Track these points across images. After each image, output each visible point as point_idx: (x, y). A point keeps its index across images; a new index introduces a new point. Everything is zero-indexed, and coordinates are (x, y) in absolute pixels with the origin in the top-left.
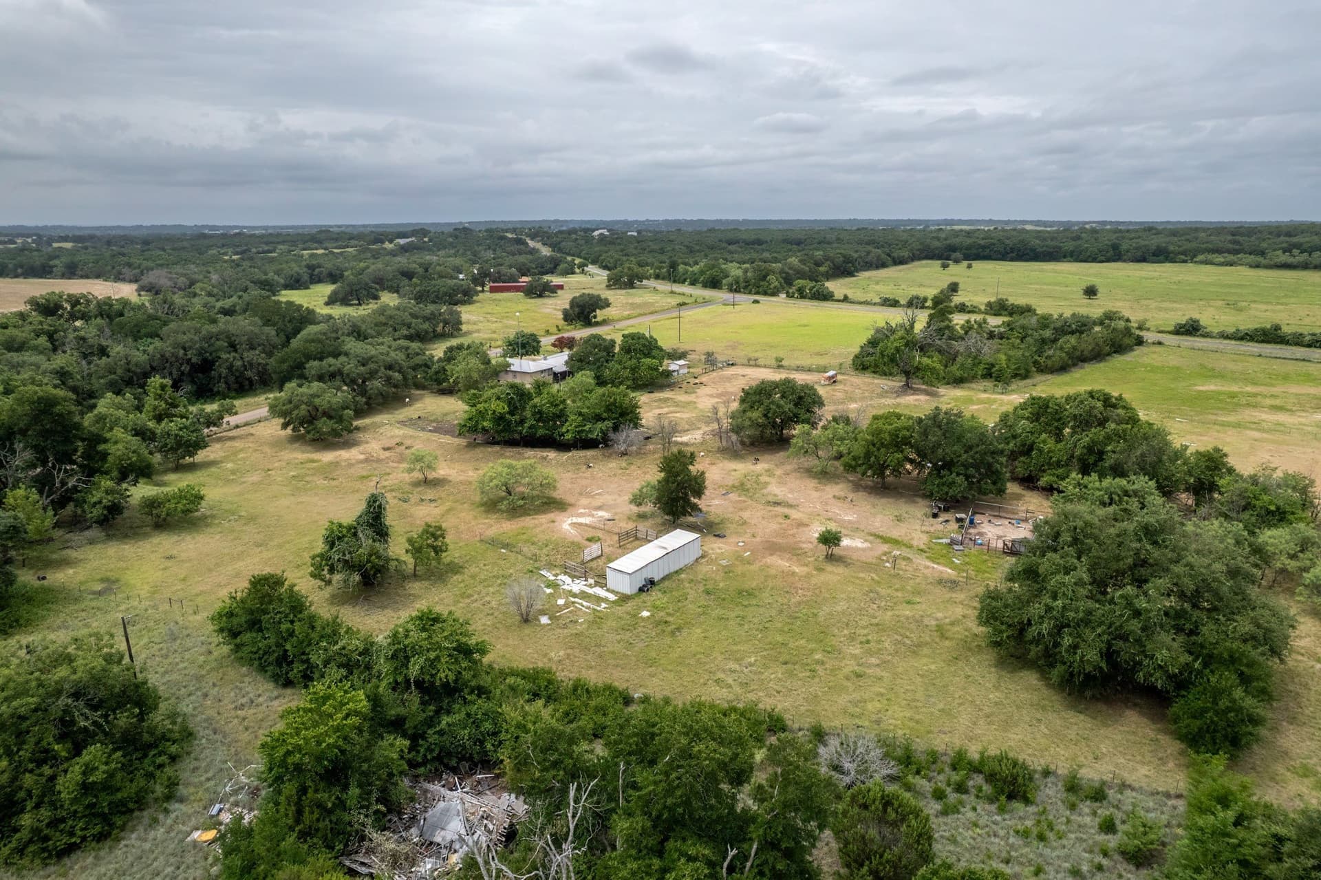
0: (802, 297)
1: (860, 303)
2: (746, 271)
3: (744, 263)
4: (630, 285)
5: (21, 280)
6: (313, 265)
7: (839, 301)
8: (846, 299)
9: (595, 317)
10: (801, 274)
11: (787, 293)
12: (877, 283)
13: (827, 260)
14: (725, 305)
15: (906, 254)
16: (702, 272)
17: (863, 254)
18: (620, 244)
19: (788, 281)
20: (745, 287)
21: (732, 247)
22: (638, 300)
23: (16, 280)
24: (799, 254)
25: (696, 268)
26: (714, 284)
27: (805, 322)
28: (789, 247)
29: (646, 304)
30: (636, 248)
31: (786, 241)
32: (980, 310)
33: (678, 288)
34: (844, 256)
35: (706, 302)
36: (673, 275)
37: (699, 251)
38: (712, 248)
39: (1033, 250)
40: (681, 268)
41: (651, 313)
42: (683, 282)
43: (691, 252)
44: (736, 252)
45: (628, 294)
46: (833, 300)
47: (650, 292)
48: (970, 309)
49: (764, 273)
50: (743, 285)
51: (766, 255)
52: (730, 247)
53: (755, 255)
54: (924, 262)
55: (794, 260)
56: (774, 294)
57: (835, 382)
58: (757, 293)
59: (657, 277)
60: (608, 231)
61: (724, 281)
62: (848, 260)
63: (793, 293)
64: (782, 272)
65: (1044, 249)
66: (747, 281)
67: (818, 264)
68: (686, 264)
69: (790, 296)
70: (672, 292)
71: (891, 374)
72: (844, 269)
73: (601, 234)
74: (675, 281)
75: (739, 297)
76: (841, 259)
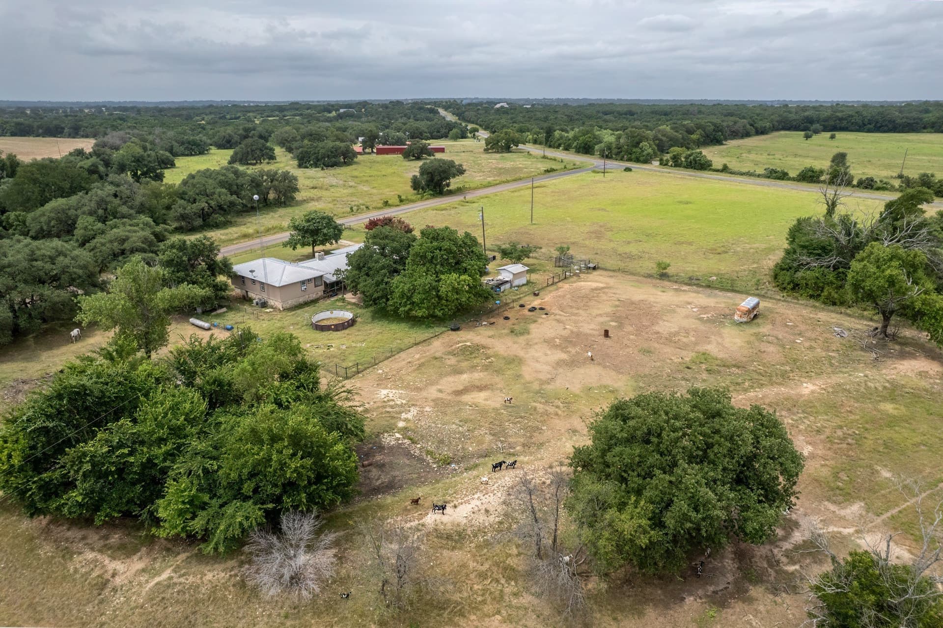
0: (676, 166)
1: (742, 174)
2: (619, 137)
3: (617, 130)
4: (507, 149)
5: (41, 138)
6: (249, 128)
7: (717, 171)
8: (725, 169)
9: (448, 185)
10: (675, 142)
11: (661, 160)
12: (749, 152)
13: (698, 128)
14: (594, 172)
15: (768, 125)
16: (575, 138)
17: (731, 124)
18: (512, 114)
19: (662, 148)
20: (617, 154)
21: (607, 117)
22: (508, 165)
23: (38, 138)
24: (668, 123)
25: (571, 134)
26: (586, 149)
27: (685, 197)
28: (658, 117)
29: (515, 169)
30: (524, 117)
31: (655, 112)
32: (893, 187)
33: (550, 153)
34: (714, 125)
35: (576, 169)
36: (549, 141)
37: (577, 120)
38: (590, 117)
39: (892, 121)
40: (557, 134)
41: (515, 180)
42: (558, 147)
43: (571, 120)
44: (610, 121)
45: (503, 158)
46: (710, 170)
47: (524, 156)
48: (879, 184)
49: (637, 139)
50: (615, 151)
51: (637, 123)
52: (605, 117)
53: (627, 123)
54: (783, 132)
55: (666, 128)
56: (646, 161)
57: (756, 316)
58: (630, 160)
59: (535, 142)
60: (508, 104)
61: (597, 147)
62: (718, 128)
63: (667, 161)
64: (655, 138)
65: (904, 120)
66: (619, 148)
67: (690, 132)
68: (562, 130)
69: (663, 163)
70: (544, 157)
71: (842, 303)
72: (714, 138)
73: (502, 107)
74: (550, 146)
75: (611, 163)
76: (712, 127)
